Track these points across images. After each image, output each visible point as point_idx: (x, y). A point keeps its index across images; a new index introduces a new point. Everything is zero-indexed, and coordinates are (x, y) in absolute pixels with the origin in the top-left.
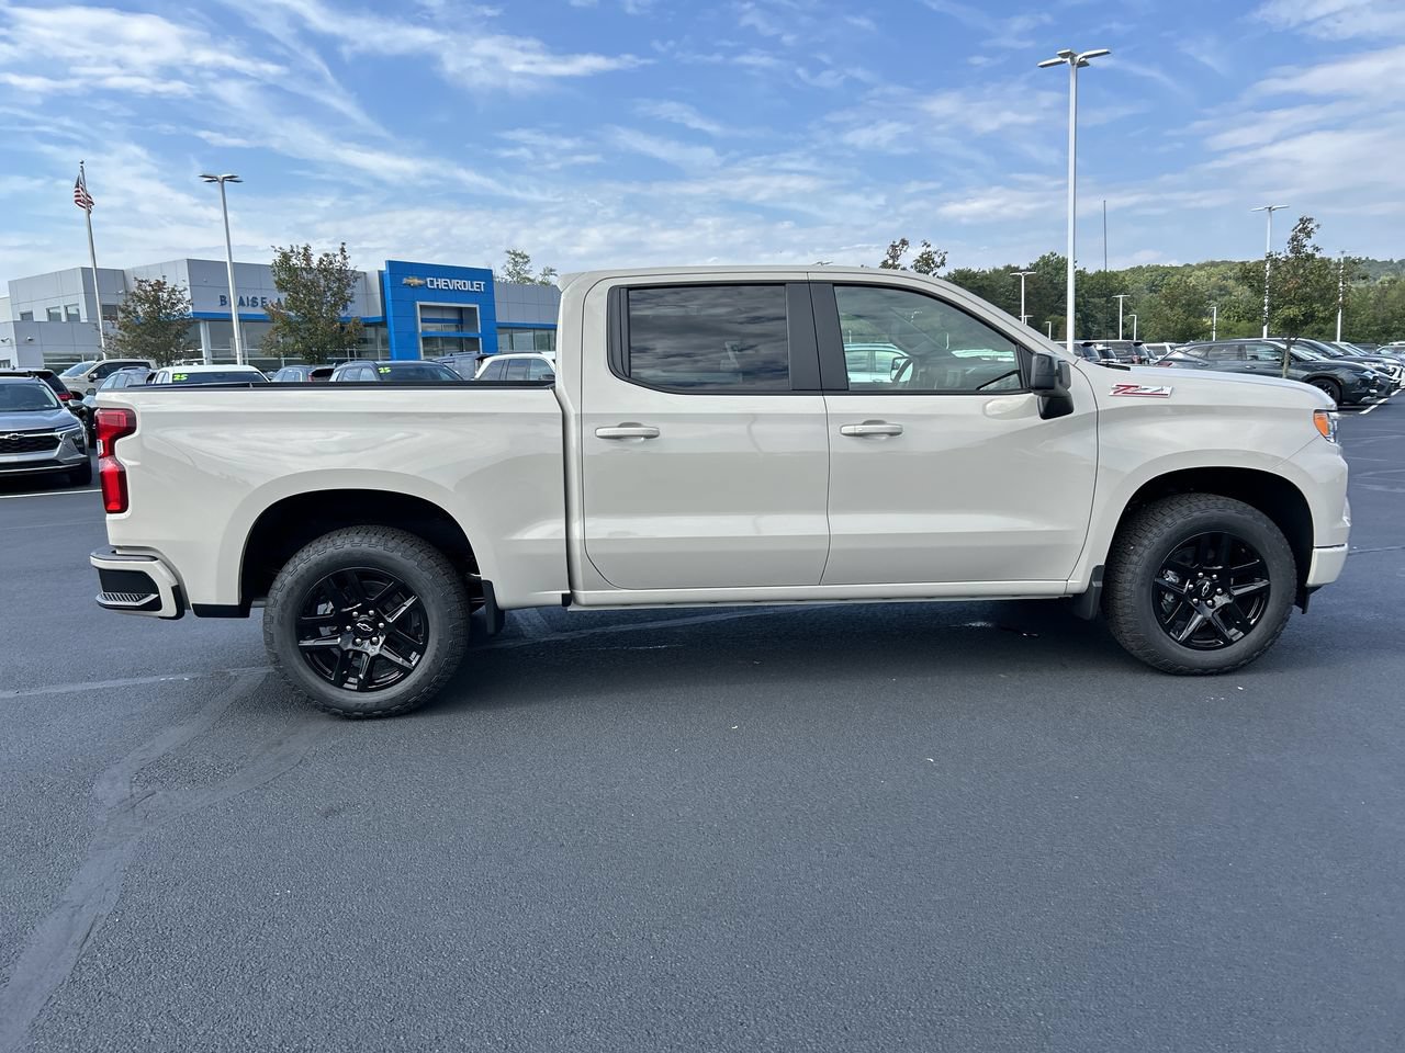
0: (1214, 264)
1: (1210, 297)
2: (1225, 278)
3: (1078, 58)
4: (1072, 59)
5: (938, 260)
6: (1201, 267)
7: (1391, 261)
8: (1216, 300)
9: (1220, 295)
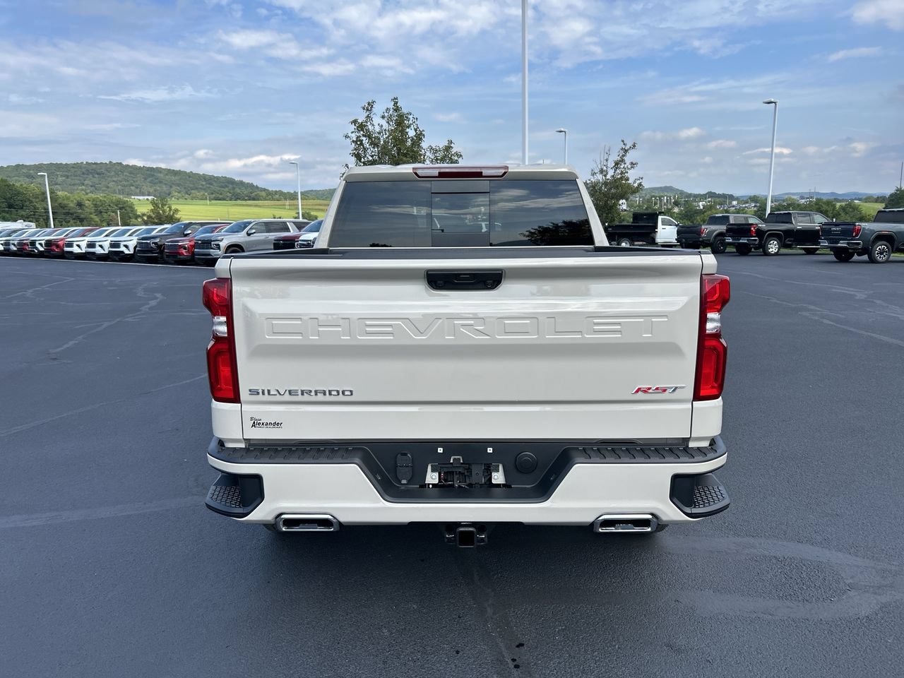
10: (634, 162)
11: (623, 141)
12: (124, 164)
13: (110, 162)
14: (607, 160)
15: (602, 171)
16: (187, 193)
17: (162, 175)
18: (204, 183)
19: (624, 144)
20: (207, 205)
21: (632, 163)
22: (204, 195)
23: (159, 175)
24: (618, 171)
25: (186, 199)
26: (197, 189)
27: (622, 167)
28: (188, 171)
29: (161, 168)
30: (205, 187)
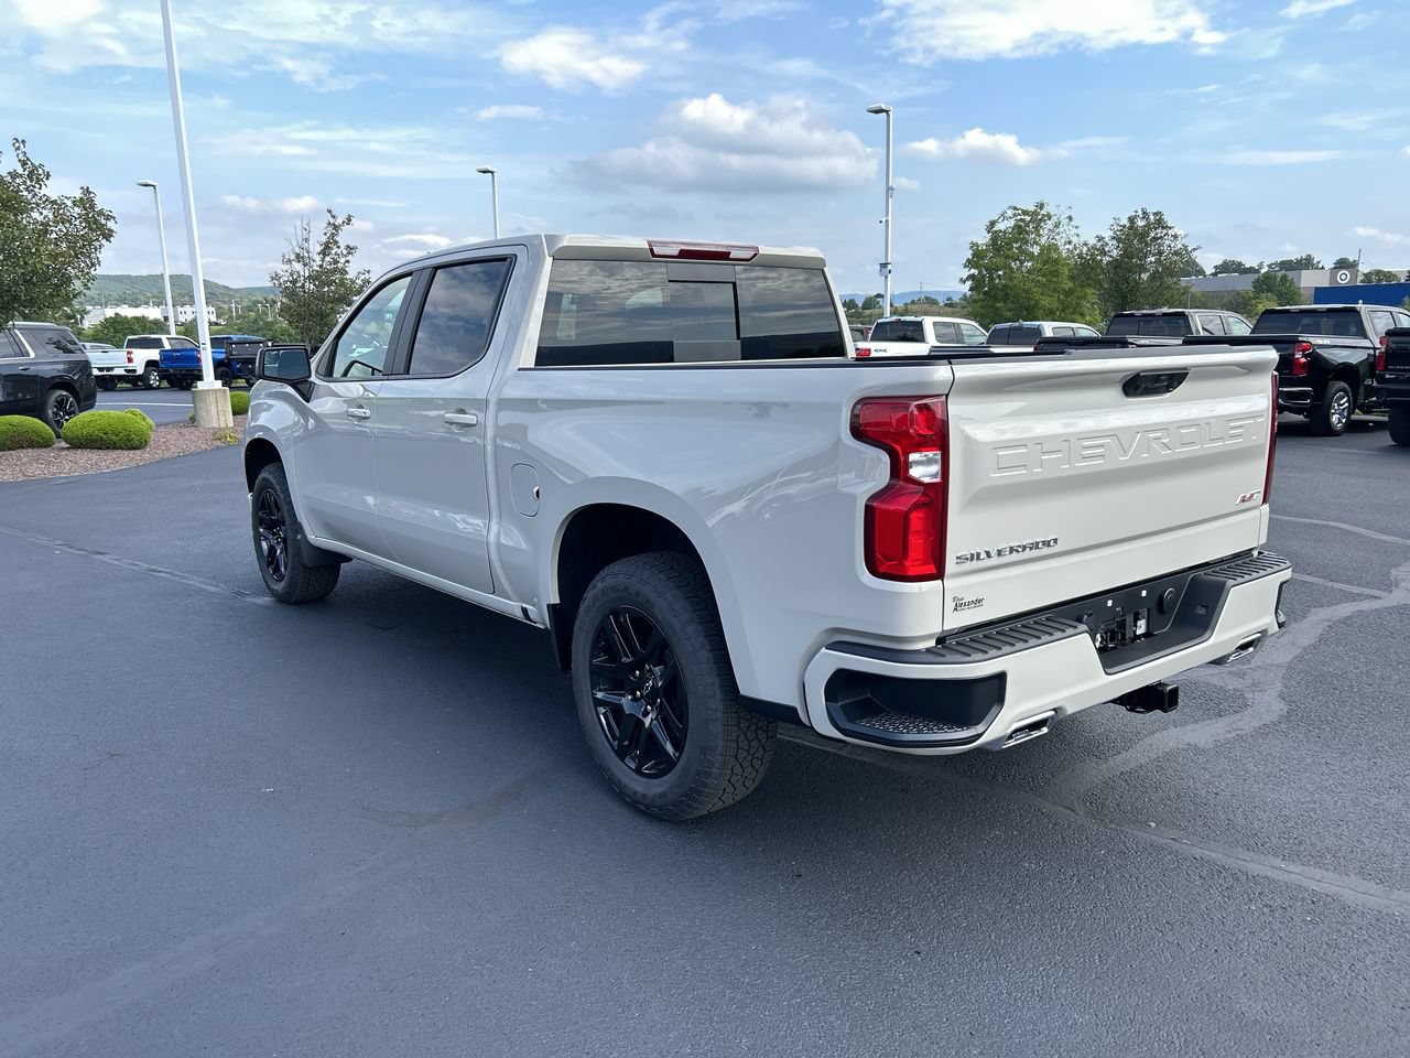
10: (351, 245)
11: (330, 212)
14: (307, 240)
15: (299, 258)
19: (333, 217)
21: (348, 247)
24: (328, 259)
27: (333, 252)
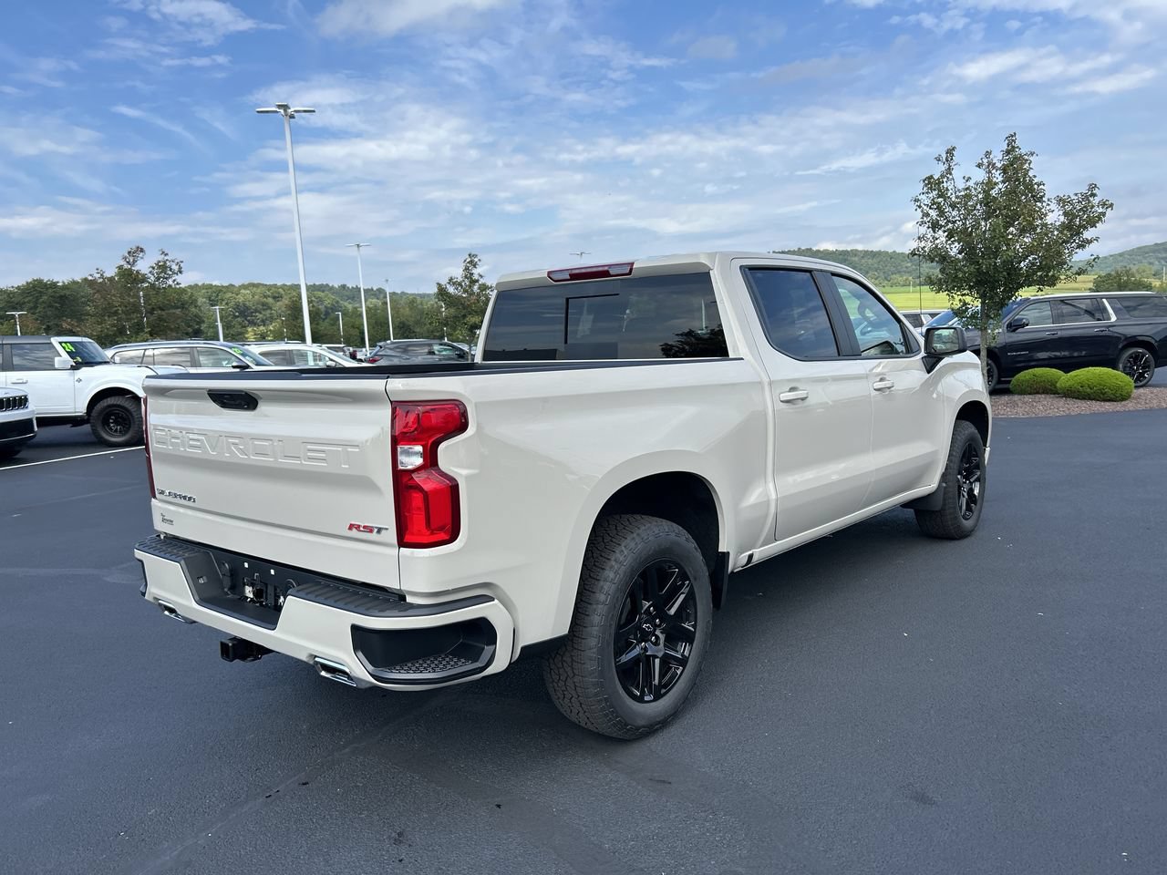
0: (254, 285)
1: (256, 311)
2: (265, 297)
3: (290, 111)
4: (285, 111)
5: (175, 268)
6: (244, 287)
7: (372, 289)
8: (260, 313)
9: (264, 310)
12: (814, 249)
13: (799, 249)
16: (886, 278)
17: (856, 259)
18: (909, 265)
20: (909, 292)
22: (907, 279)
23: (853, 259)
25: (884, 286)
26: (899, 272)
28: (890, 251)
29: (856, 250)
30: (909, 270)
